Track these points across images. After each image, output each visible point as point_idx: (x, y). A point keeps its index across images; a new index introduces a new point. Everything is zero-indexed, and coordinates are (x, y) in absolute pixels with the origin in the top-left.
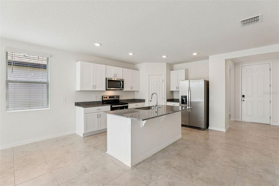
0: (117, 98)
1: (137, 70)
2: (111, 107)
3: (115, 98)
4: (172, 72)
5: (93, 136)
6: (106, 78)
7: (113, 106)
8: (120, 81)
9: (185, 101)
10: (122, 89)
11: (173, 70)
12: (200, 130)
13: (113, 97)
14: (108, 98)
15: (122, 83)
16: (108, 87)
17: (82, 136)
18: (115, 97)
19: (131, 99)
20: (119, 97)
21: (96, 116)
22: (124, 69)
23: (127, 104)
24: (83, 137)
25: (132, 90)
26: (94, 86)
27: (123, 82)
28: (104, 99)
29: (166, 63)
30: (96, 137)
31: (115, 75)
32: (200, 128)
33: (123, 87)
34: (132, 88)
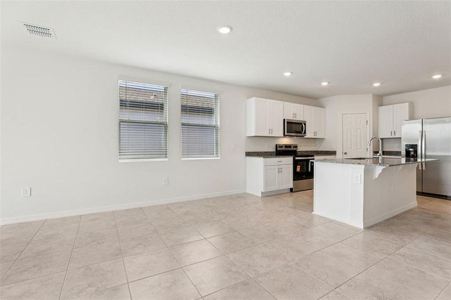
0: (294, 149)
1: (323, 107)
2: (294, 159)
3: (292, 149)
4: (381, 108)
5: (274, 197)
6: (284, 120)
7: (296, 158)
8: (301, 124)
9: (412, 153)
10: (303, 135)
11: (382, 105)
12: (447, 199)
13: (290, 147)
14: (284, 149)
15: (304, 126)
16: (287, 132)
17: (260, 195)
18: (292, 147)
19: (311, 151)
20: (296, 147)
21: (277, 170)
22: (305, 106)
23: (313, 156)
24: (262, 197)
25: (315, 137)
26: (271, 131)
27: (305, 124)
28: (278, 149)
29: (372, 95)
30: (279, 198)
31: (295, 115)
32: (446, 196)
33: (305, 133)
34: (315, 133)
